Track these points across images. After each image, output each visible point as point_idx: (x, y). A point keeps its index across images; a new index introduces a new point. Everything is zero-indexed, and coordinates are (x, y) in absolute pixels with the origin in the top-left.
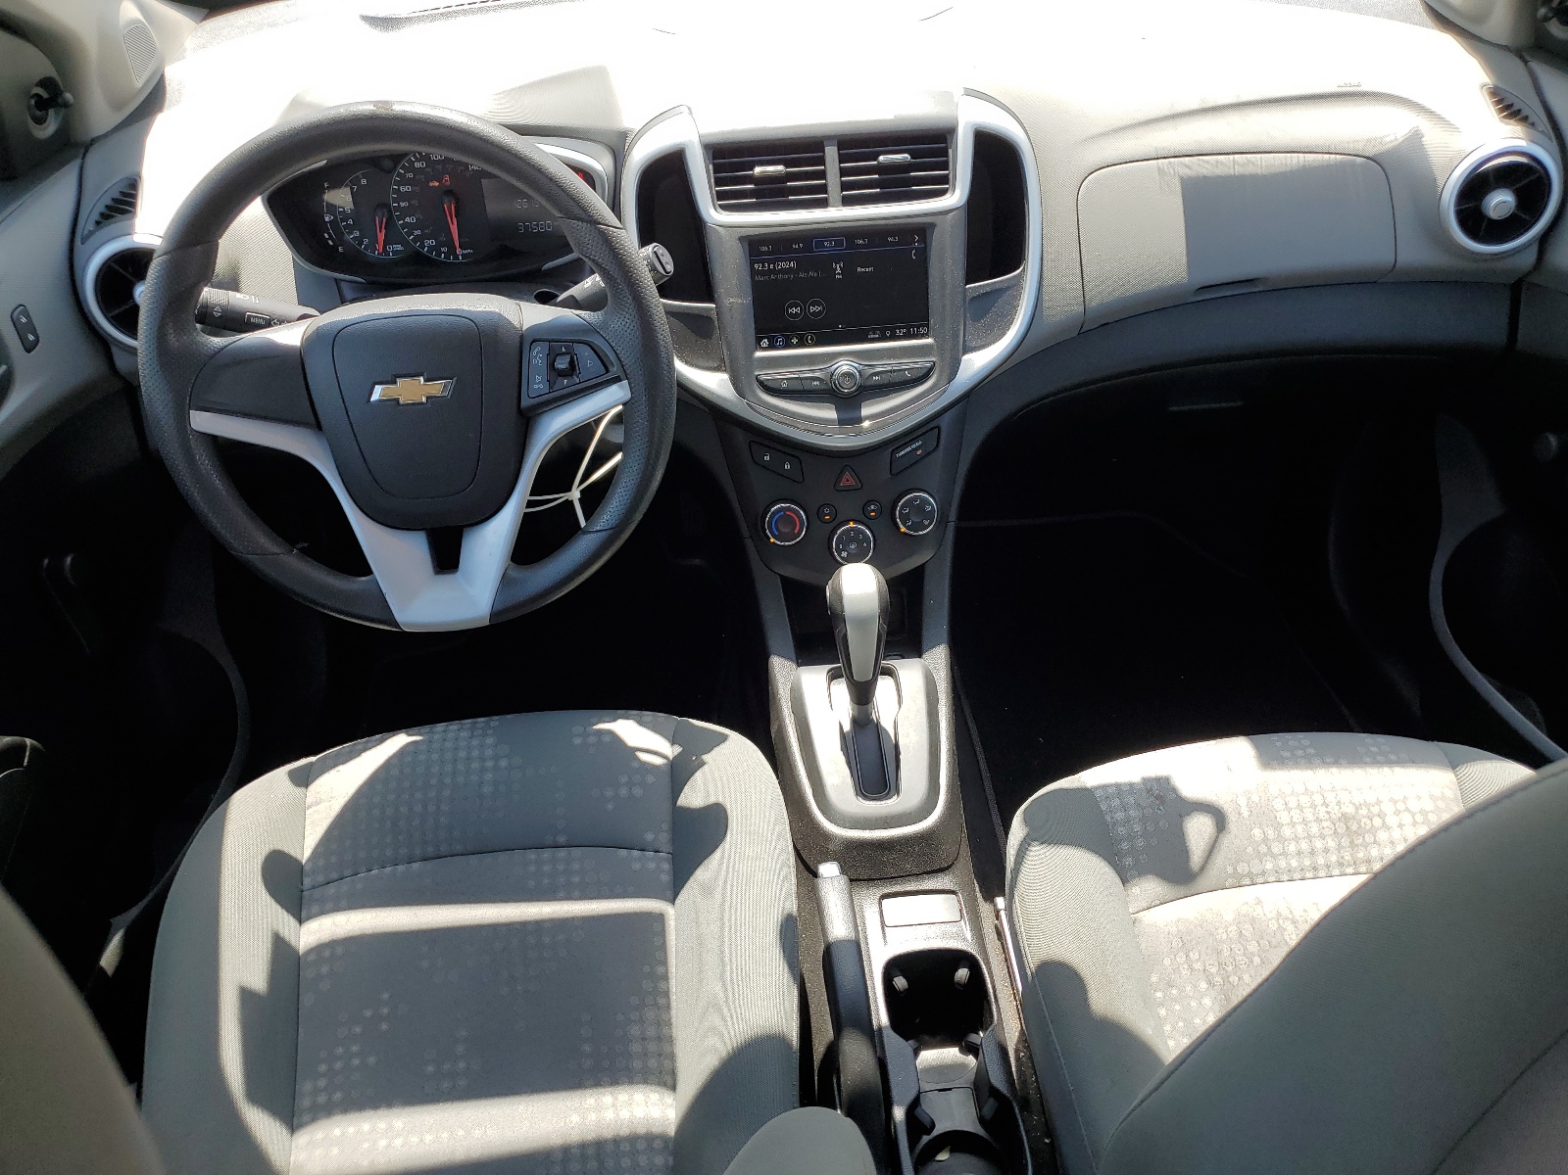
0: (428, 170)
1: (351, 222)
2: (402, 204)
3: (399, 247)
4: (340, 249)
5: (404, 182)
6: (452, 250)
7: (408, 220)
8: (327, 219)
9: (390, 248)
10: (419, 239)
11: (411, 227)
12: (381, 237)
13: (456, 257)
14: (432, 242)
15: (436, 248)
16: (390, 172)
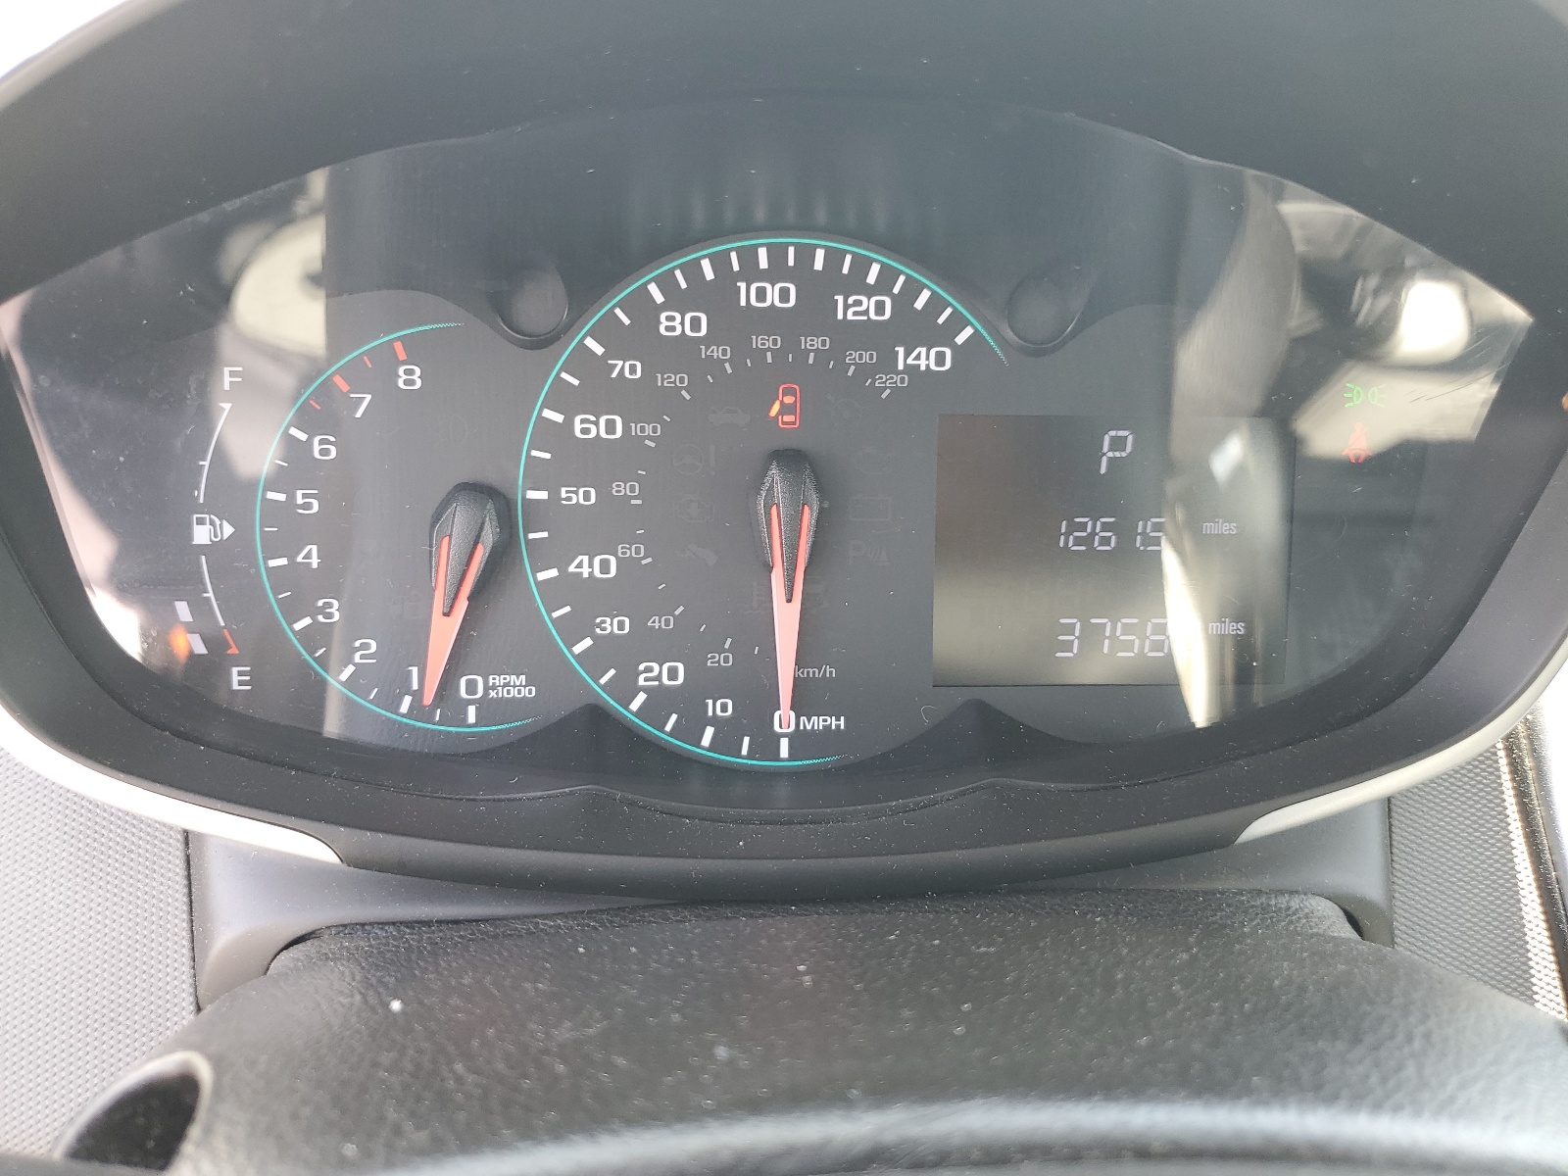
0: (716, 352)
1: (311, 555)
2: (577, 497)
3: (515, 687)
4: (236, 678)
5: (599, 393)
6: (758, 703)
7: (585, 566)
8: (201, 535)
9: (472, 686)
10: (622, 655)
11: (591, 599)
12: (444, 633)
13: (767, 743)
14: (664, 673)
15: (688, 703)
16: (544, 341)
